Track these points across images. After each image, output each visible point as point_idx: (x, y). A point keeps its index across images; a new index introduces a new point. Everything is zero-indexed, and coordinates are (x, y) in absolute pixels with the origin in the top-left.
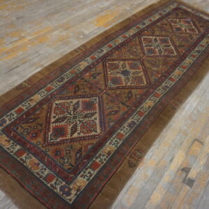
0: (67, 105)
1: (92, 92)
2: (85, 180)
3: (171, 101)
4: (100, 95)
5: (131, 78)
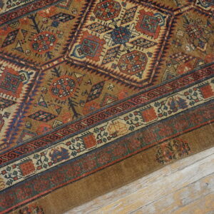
1: (32, 56)
3: (166, 140)
4: (43, 68)
5: (123, 51)
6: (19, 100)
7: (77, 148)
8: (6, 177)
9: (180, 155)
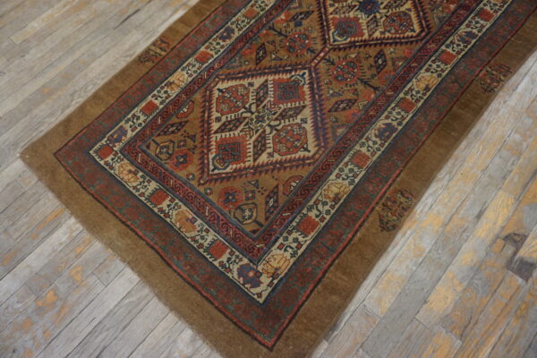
0: (241, 91)
1: (293, 59)
2: (288, 255)
3: (481, 70)
4: (313, 65)
5: (381, 18)
6: (308, 102)
7: (399, 117)
8: (343, 179)
9: (505, 76)
